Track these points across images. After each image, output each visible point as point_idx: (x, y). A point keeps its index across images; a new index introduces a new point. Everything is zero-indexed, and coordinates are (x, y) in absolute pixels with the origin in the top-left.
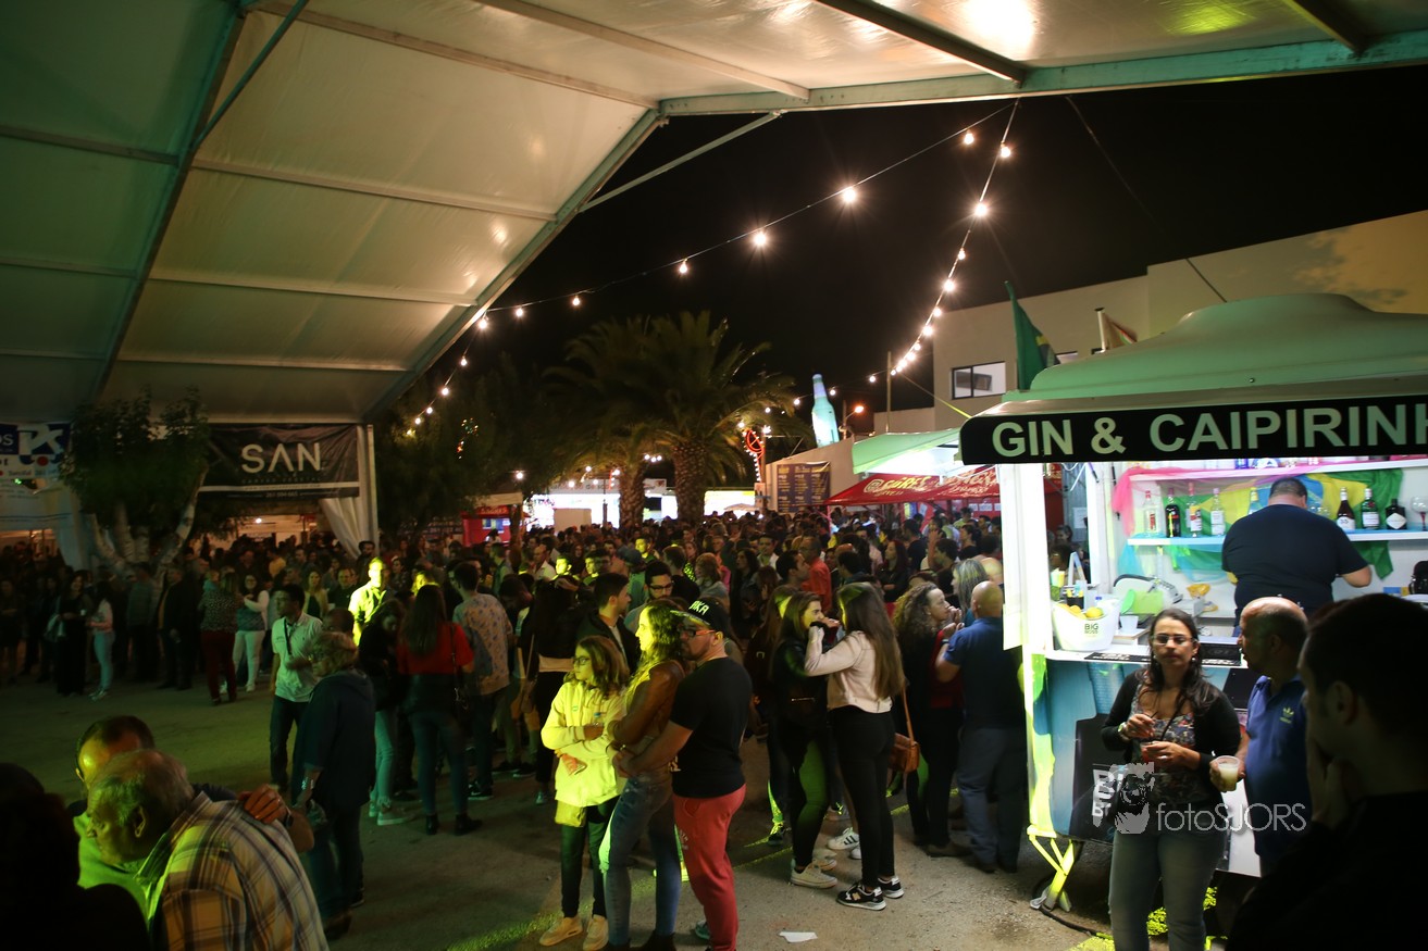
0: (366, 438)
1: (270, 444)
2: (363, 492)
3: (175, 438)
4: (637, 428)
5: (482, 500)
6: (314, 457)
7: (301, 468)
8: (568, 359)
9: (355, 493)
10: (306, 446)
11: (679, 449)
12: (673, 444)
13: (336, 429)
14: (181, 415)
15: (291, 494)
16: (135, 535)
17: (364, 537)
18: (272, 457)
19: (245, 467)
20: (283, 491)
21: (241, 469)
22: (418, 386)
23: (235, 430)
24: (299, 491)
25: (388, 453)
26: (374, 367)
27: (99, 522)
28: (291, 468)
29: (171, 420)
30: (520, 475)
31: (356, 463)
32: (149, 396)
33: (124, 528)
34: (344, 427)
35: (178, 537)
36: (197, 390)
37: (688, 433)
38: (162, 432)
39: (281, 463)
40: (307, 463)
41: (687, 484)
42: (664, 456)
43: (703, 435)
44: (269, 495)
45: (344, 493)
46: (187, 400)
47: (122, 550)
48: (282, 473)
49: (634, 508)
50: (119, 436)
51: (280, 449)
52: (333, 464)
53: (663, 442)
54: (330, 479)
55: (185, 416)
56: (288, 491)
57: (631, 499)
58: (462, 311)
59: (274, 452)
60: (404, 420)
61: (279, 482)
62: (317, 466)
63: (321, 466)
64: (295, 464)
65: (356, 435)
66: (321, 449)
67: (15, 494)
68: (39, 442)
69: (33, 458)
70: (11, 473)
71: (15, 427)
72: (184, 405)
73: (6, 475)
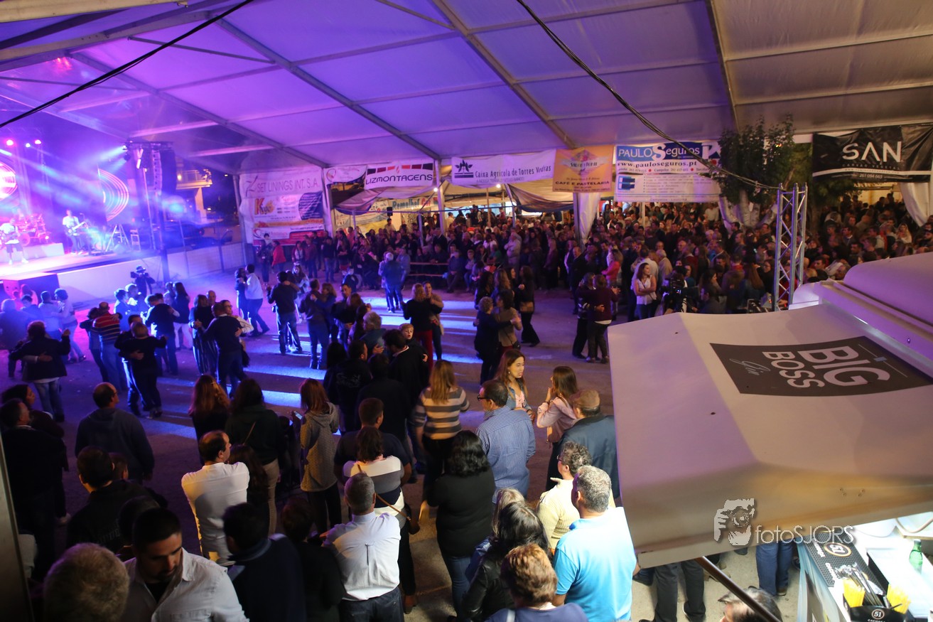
6: (896, 152)
7: (885, 159)
9: (927, 179)
10: (890, 144)
15: (878, 177)
18: (864, 150)
19: (844, 156)
20: (871, 173)
21: (841, 158)
24: (883, 175)
27: (729, 200)
28: (877, 159)
29: (773, 137)
33: (744, 204)
36: (791, 116)
39: (871, 155)
40: (890, 157)
44: (862, 176)
45: (919, 179)
48: (871, 161)
51: (870, 145)
54: (908, 168)
55: (782, 133)
56: (875, 174)
59: (866, 147)
61: (869, 167)
62: (898, 159)
63: (901, 158)
64: (881, 157)
66: (902, 146)
67: (699, 181)
68: (712, 151)
69: (709, 160)
70: (698, 169)
71: (701, 144)
72: (782, 126)
73: (695, 171)
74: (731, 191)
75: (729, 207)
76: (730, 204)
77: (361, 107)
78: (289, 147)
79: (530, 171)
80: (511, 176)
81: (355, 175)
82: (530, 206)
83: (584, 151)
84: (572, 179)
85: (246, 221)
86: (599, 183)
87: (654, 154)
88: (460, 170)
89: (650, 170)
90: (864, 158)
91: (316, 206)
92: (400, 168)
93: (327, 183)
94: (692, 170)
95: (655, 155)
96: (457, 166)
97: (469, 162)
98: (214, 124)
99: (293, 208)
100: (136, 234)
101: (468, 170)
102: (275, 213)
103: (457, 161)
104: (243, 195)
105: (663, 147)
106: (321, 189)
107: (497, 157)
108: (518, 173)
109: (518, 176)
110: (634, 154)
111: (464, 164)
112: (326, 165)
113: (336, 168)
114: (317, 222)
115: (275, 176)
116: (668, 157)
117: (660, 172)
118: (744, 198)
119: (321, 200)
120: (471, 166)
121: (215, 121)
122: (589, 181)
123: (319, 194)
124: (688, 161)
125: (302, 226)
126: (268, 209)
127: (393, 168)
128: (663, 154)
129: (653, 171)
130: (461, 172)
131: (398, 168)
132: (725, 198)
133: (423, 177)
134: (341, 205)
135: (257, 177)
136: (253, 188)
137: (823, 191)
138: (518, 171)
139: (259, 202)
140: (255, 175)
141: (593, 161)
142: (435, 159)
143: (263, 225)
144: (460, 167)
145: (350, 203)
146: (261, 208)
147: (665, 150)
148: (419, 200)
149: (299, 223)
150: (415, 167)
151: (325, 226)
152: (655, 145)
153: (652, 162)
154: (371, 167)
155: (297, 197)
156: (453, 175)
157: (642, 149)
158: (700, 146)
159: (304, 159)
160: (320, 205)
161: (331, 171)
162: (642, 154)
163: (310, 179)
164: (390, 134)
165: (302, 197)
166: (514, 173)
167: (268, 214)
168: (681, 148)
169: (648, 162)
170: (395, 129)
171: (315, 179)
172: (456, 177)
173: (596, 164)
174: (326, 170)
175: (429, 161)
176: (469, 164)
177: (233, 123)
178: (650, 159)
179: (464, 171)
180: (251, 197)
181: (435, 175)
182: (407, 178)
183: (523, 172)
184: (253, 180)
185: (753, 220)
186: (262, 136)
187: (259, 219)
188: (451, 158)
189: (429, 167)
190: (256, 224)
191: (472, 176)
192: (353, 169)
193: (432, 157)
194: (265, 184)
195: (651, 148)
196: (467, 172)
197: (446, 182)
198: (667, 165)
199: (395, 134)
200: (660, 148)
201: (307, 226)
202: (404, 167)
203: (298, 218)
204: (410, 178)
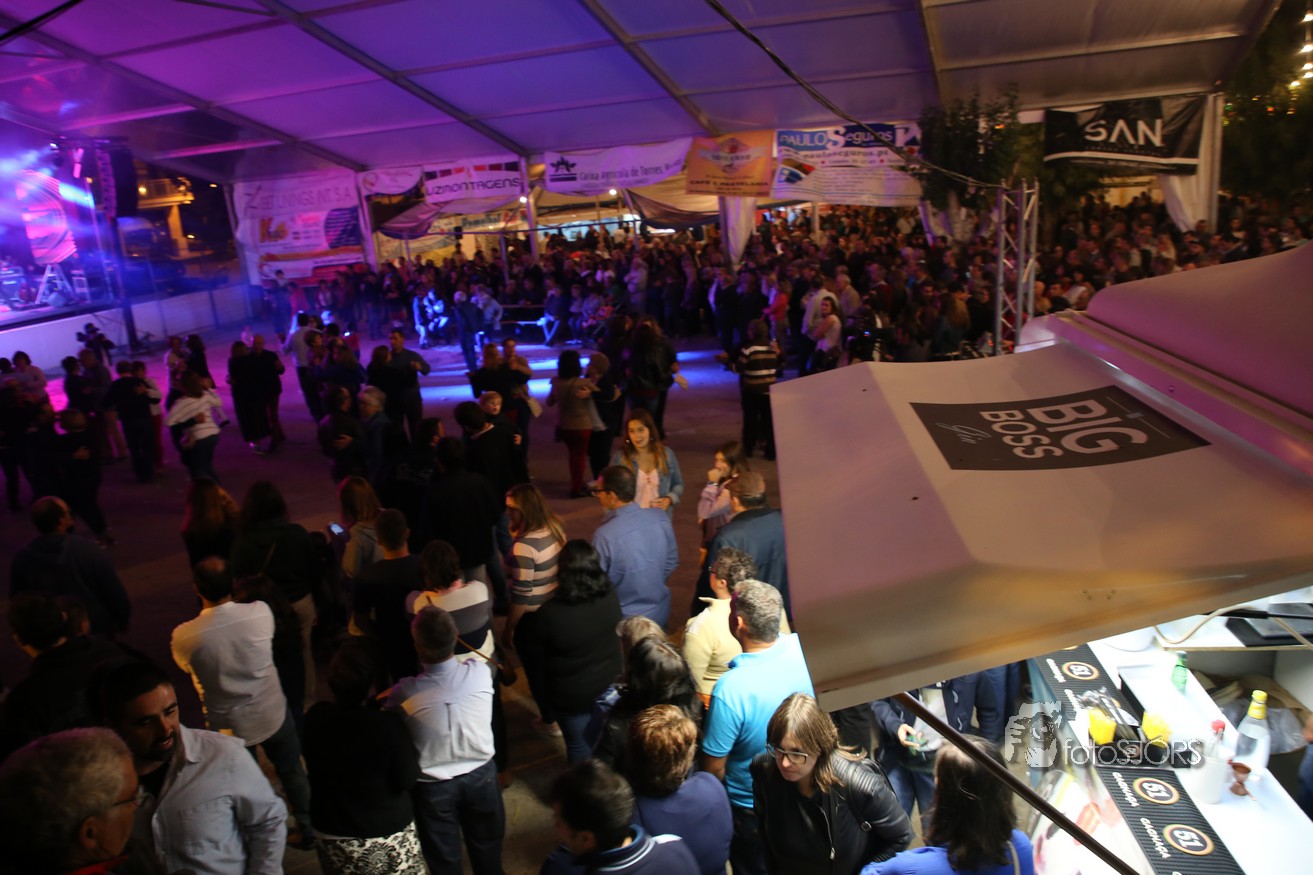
2: (1204, 169)
6: (1154, 135)
10: (1147, 122)
18: (1114, 130)
19: (1088, 137)
21: (1084, 138)
31: (1200, 137)
36: (1016, 84)
39: (1122, 137)
44: (1111, 164)
45: (1184, 170)
46: (1007, 95)
48: (1123, 145)
51: (1121, 124)
52: (1174, 142)
54: (1168, 154)
59: (1116, 125)
61: (1120, 152)
62: (1157, 143)
63: (1161, 142)
64: (1135, 136)
65: (1204, 106)
67: (892, 176)
68: (908, 137)
69: (906, 149)
70: (890, 161)
71: (892, 126)
72: (1004, 100)
73: (886, 163)
74: (937, 192)
75: (934, 214)
76: (935, 210)
77: (409, 81)
78: (306, 143)
79: (657, 170)
80: (631, 178)
81: (407, 183)
82: (659, 220)
83: (733, 140)
84: (714, 177)
85: (247, 253)
86: (753, 184)
87: (829, 140)
88: (557, 170)
89: (823, 162)
90: (1113, 139)
91: (349, 227)
92: (472, 172)
93: (365, 193)
94: (882, 161)
95: (831, 143)
96: (553, 165)
97: (570, 159)
98: (189, 108)
99: (317, 231)
100: (81, 276)
101: (568, 170)
102: (289, 239)
103: (555, 158)
104: (240, 215)
105: (842, 130)
106: (355, 202)
107: (611, 150)
108: (639, 173)
109: (641, 177)
110: (802, 142)
111: (563, 163)
112: (361, 168)
113: (378, 171)
114: (352, 251)
115: (287, 185)
116: (848, 144)
117: (837, 164)
118: (953, 201)
119: (357, 218)
120: (573, 165)
121: (192, 105)
122: (740, 181)
123: (354, 210)
124: (875, 150)
125: (331, 258)
126: (279, 234)
127: (460, 170)
128: (841, 140)
129: (827, 164)
130: (559, 172)
131: (468, 170)
132: (928, 202)
133: (507, 183)
134: (388, 225)
135: (259, 188)
136: (254, 204)
137: (1059, 189)
138: (639, 169)
139: (265, 223)
140: (257, 183)
141: (744, 154)
142: (521, 155)
143: (271, 258)
144: (556, 166)
145: (399, 222)
146: (268, 233)
147: (844, 135)
148: (499, 215)
149: (325, 254)
150: (495, 167)
151: (365, 256)
152: (830, 130)
153: (827, 152)
154: (429, 168)
155: (322, 216)
156: (547, 178)
157: (813, 134)
158: (892, 129)
159: (330, 160)
160: (356, 227)
161: (370, 177)
162: (812, 141)
163: (339, 189)
164: (453, 120)
165: (329, 215)
166: (635, 172)
167: (280, 242)
168: (866, 133)
169: (820, 152)
170: (460, 111)
171: (347, 189)
172: (553, 180)
173: (748, 157)
174: (361, 175)
175: (512, 158)
176: (571, 162)
177: (219, 107)
178: (824, 148)
179: (563, 171)
180: (253, 217)
181: (522, 179)
182: (484, 185)
183: (646, 171)
184: (253, 191)
185: (966, 233)
186: (264, 126)
187: (266, 250)
188: (542, 153)
189: (513, 167)
190: (261, 257)
191: (574, 179)
192: (404, 173)
193: (516, 152)
194: (272, 197)
195: (825, 132)
196: (566, 172)
197: (537, 189)
198: (846, 154)
199: (460, 120)
200: (837, 133)
201: (337, 257)
202: (479, 168)
203: (324, 245)
204: (490, 185)
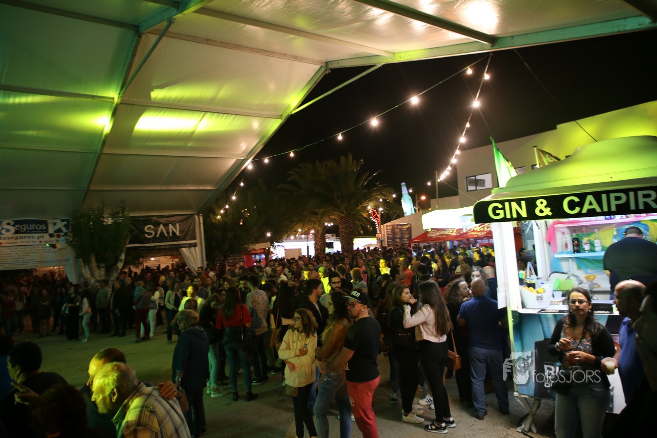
0: (199, 220)
1: (157, 224)
2: (199, 245)
3: (115, 223)
4: (321, 211)
5: (252, 247)
6: (176, 230)
7: (171, 235)
8: (288, 180)
9: (195, 245)
10: (173, 225)
11: (341, 220)
12: (338, 217)
13: (185, 217)
14: (118, 213)
15: (167, 247)
16: (99, 267)
17: (200, 265)
18: (158, 230)
19: (146, 235)
20: (163, 246)
21: (145, 237)
22: (222, 196)
23: (141, 219)
24: (170, 245)
25: (209, 227)
26: (202, 188)
27: (83, 262)
28: (166, 235)
29: (113, 215)
30: (269, 235)
31: (195, 232)
32: (104, 205)
33: (94, 264)
34: (190, 215)
35: (118, 268)
36: (124, 202)
37: (345, 212)
38: (110, 221)
39: (162, 233)
40: (173, 233)
41: (345, 236)
42: (334, 223)
43: (352, 213)
44: (157, 248)
45: (190, 246)
46: (120, 206)
47: (94, 275)
48: (162, 238)
49: (321, 248)
50: (91, 224)
51: (162, 227)
52: (185, 233)
53: (333, 217)
54: (184, 239)
55: (119, 214)
56: (165, 245)
57: (319, 244)
58: (241, 161)
59: (159, 228)
60: (215, 212)
61: (161, 241)
62: (178, 234)
63: (180, 234)
64: (168, 233)
65: (195, 219)
66: (180, 226)
67: (46, 251)
68: (57, 227)
69: (55, 234)
72: (119, 208)
73: (43, 242)
75: (84, 267)
76: (84, 264)
94: (40, 242)
95: (4, 230)
105: (12, 223)
116: (17, 232)
117: (11, 245)
118: (93, 259)
124: (36, 235)
128: (12, 229)
129: (3, 244)
132: (80, 260)
147: (14, 226)
153: (2, 236)
158: (46, 223)
168: (28, 225)
198: (17, 238)
200: (9, 224)
